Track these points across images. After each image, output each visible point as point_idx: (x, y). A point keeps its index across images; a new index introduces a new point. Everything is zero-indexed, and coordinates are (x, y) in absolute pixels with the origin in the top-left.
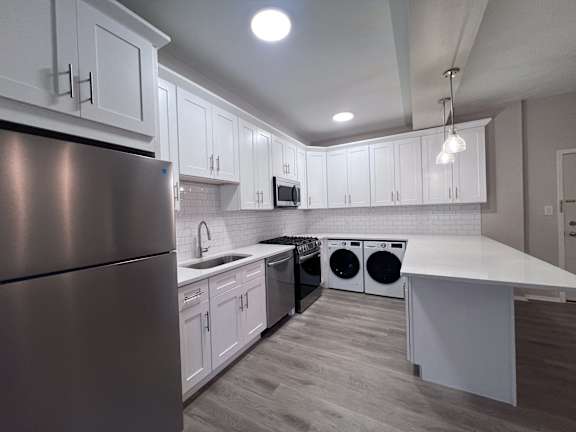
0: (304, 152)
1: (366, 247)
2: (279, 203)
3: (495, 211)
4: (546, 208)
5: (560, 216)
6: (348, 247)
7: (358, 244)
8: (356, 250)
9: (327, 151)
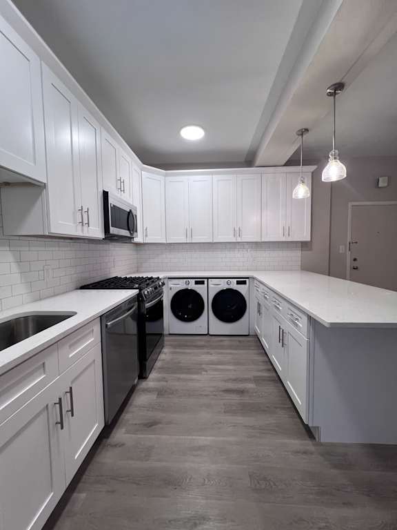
0: (139, 171)
1: (210, 286)
2: (113, 230)
3: (311, 250)
4: (341, 247)
5: (348, 253)
6: (192, 285)
7: (202, 283)
8: (200, 289)
9: (166, 175)
